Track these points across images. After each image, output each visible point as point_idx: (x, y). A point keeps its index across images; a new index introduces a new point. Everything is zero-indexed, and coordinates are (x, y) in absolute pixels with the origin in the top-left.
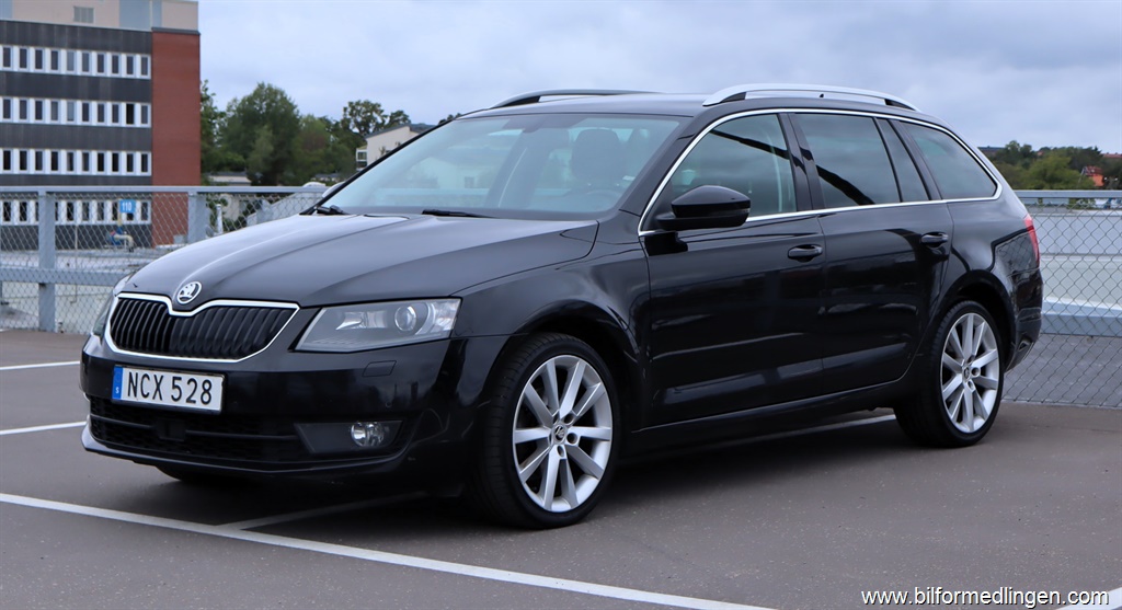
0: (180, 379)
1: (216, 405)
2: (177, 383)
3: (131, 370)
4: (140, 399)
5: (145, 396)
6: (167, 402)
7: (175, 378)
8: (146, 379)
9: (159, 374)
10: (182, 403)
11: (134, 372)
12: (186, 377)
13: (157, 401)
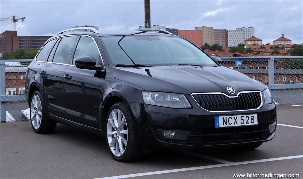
0: (243, 117)
1: (256, 123)
2: (242, 118)
3: (223, 117)
4: (228, 125)
5: (230, 124)
6: (240, 124)
7: (241, 117)
8: (230, 119)
9: (235, 116)
10: (245, 124)
11: (225, 117)
12: (245, 116)
13: (236, 125)
